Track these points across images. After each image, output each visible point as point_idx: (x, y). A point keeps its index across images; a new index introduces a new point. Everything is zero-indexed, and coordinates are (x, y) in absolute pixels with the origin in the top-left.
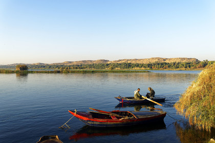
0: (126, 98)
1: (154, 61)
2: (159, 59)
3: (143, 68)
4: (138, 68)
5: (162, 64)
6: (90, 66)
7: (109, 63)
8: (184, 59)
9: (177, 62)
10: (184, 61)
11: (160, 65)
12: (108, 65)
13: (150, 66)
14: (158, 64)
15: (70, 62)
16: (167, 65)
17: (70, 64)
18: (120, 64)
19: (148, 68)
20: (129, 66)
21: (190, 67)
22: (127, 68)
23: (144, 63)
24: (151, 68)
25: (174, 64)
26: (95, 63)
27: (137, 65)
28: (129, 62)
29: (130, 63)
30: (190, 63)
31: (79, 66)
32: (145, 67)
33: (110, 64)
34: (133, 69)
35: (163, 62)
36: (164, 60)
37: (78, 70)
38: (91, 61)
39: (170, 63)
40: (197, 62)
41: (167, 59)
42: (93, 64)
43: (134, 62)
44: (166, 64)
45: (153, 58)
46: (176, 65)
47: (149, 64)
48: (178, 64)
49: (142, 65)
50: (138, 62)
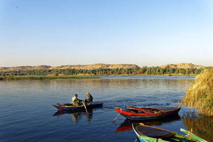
0: (65, 105)
1: (98, 67)
2: (102, 65)
3: (87, 74)
4: (82, 74)
5: (106, 70)
6: (30, 73)
7: (51, 69)
8: (126, 65)
9: (120, 68)
10: (126, 67)
11: (104, 71)
12: (50, 71)
13: (94, 72)
14: (102, 70)
15: (6, 68)
16: (111, 72)
17: (6, 71)
18: (64, 70)
19: (93, 75)
20: (73, 72)
21: (131, 73)
22: (71, 74)
23: (88, 69)
24: (96, 74)
25: (117, 70)
26: (35, 69)
27: (82, 72)
28: (72, 68)
29: (74, 69)
30: (131, 69)
31: (17, 72)
32: (89, 73)
33: (53, 70)
34: (77, 75)
35: (106, 68)
36: (107, 66)
37: (18, 76)
38: (30, 67)
39: (113, 69)
40: (138, 68)
41: (110, 65)
42: (34, 70)
43: (77, 68)
44: (109, 70)
45: (96, 65)
46: (119, 71)
47: (93, 71)
48: (121, 70)
49: (87, 72)
50: (81, 68)
